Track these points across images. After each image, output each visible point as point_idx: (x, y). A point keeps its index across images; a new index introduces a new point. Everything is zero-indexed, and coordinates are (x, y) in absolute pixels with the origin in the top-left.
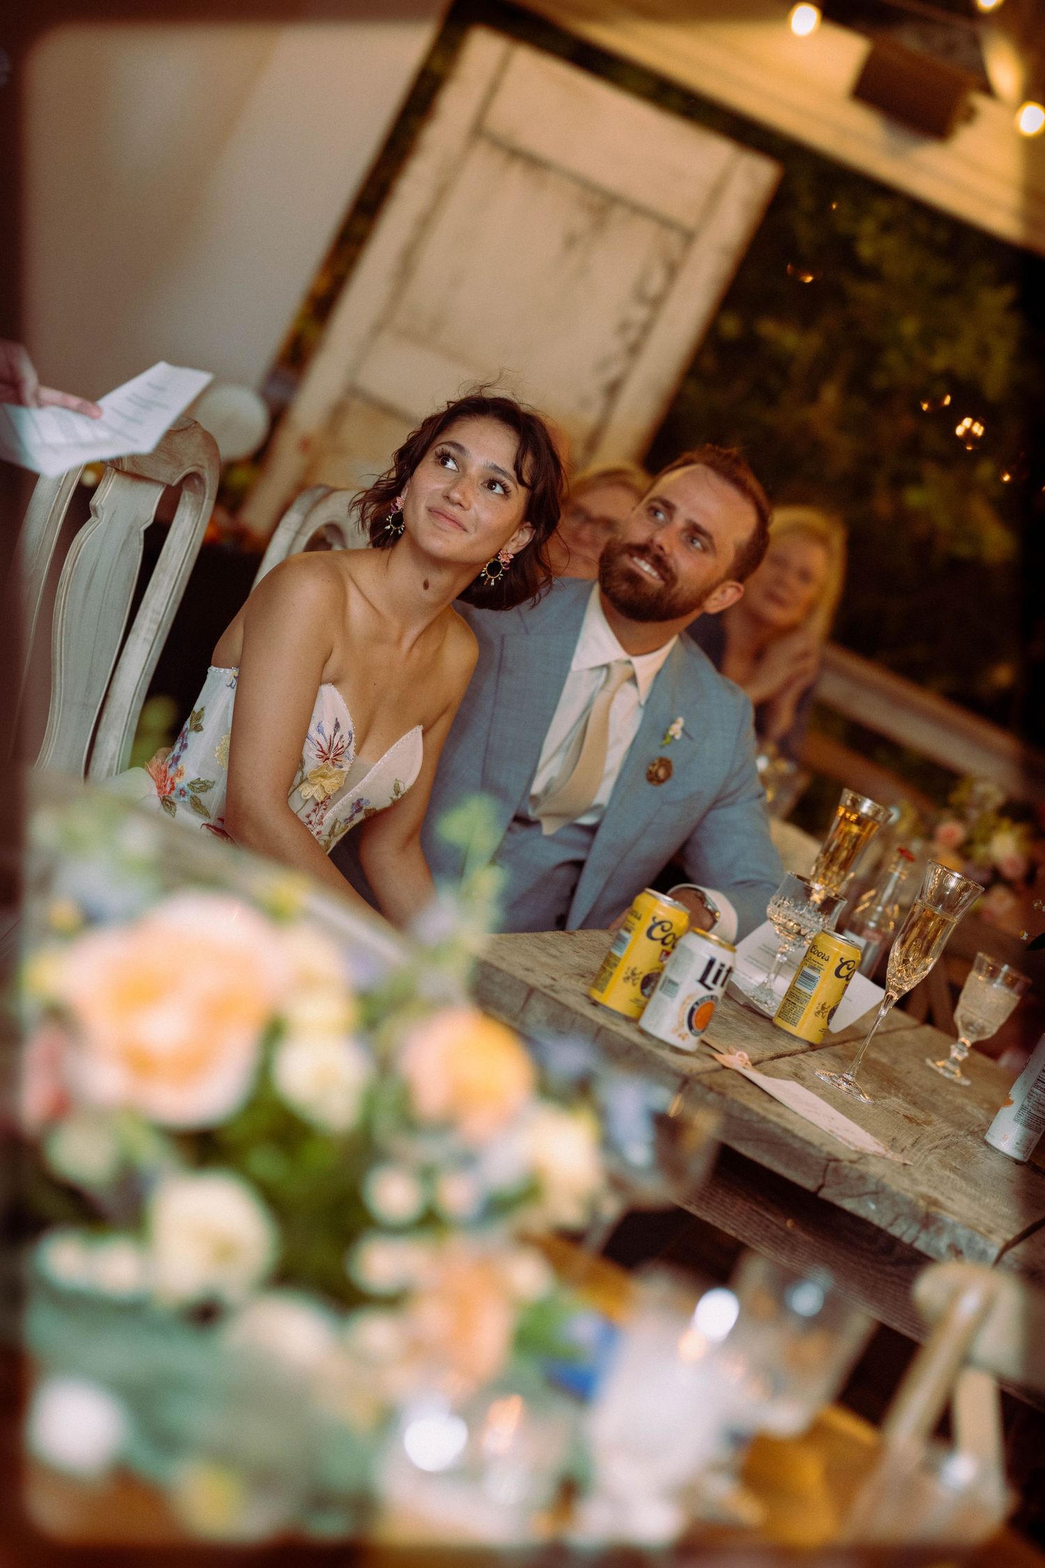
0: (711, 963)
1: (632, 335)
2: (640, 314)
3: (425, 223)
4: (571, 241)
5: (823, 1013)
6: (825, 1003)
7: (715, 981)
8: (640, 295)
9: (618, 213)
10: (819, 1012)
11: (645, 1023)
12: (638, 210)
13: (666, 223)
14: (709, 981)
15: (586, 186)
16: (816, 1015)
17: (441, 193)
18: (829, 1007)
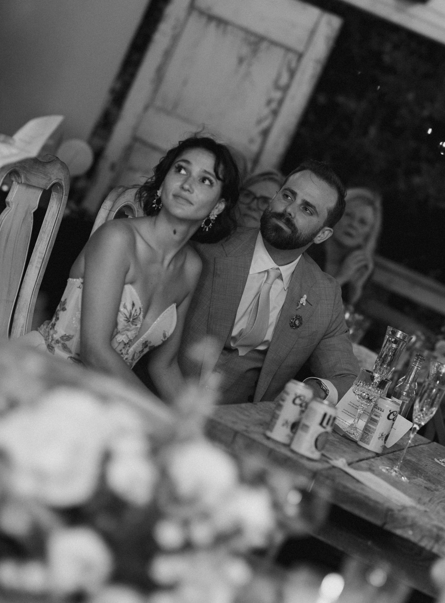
0: (325, 415)
1: (274, 105)
2: (277, 95)
3: (168, 54)
4: (241, 60)
5: (382, 438)
6: (383, 433)
7: (327, 424)
8: (277, 86)
9: (264, 45)
10: (380, 438)
11: (294, 447)
12: (274, 43)
13: (288, 49)
14: (325, 423)
15: (247, 31)
16: (378, 439)
17: (175, 39)
18: (385, 434)
